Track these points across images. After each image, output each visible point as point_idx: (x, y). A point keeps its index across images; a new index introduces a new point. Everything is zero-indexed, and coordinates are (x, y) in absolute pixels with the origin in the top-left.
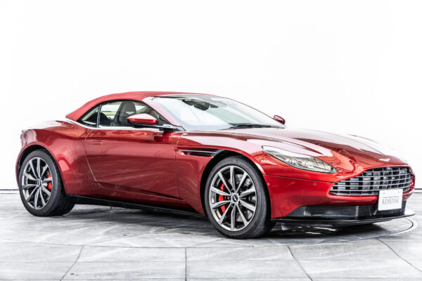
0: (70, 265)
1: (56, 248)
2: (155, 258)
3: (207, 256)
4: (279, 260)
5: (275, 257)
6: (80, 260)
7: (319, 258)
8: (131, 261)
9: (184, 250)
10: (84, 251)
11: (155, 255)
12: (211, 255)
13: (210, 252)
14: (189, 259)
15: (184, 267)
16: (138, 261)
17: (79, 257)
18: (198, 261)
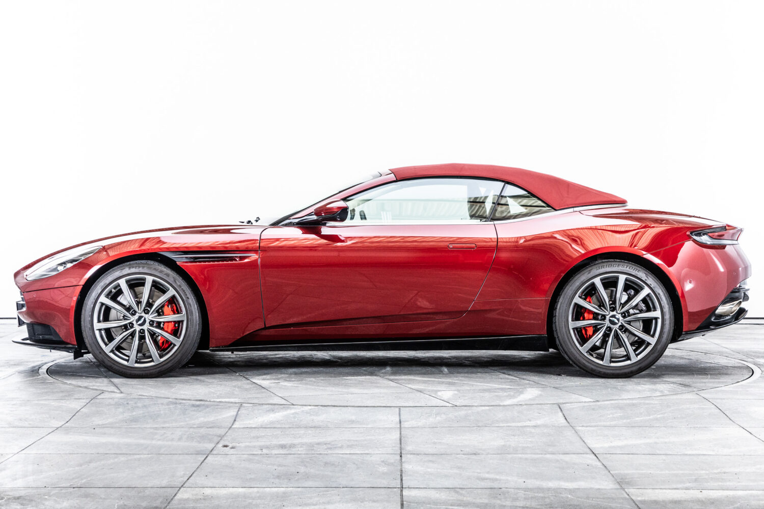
0: (221, 432)
1: (198, 406)
2: (352, 422)
3: (431, 420)
4: (546, 426)
5: (539, 422)
6: (236, 425)
7: (608, 423)
8: (314, 427)
9: (397, 409)
10: (242, 411)
11: (353, 418)
12: (438, 418)
13: (437, 414)
14: (404, 425)
15: (399, 435)
16: (326, 428)
17: (235, 420)
18: (418, 427)
